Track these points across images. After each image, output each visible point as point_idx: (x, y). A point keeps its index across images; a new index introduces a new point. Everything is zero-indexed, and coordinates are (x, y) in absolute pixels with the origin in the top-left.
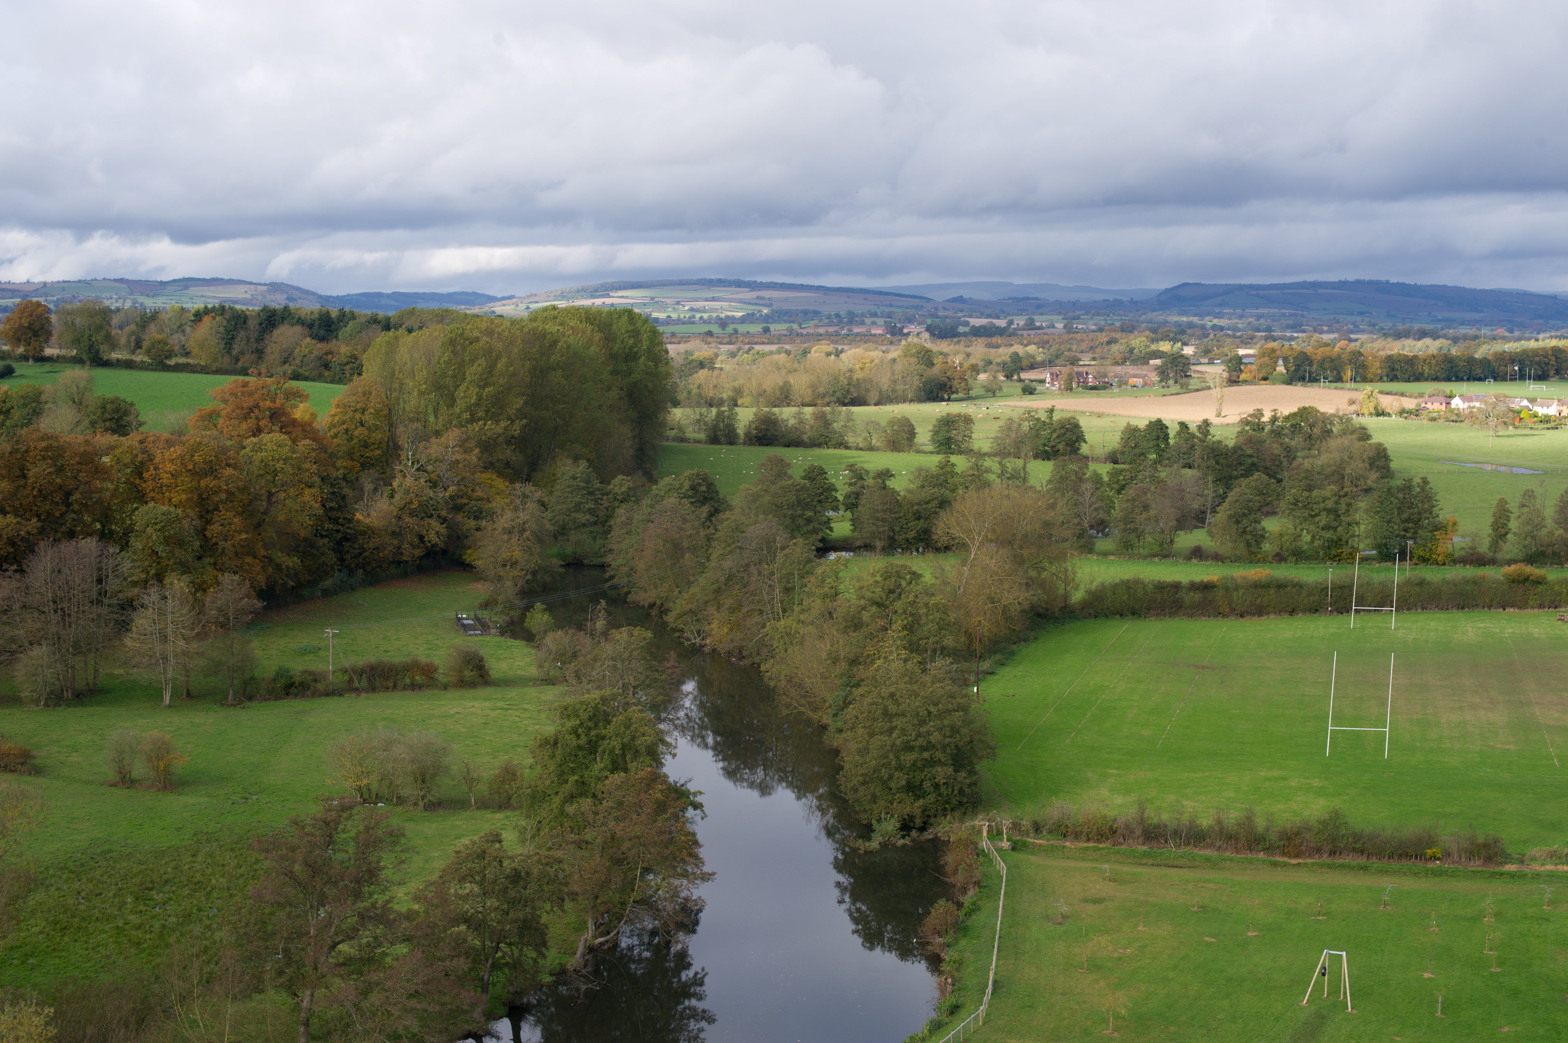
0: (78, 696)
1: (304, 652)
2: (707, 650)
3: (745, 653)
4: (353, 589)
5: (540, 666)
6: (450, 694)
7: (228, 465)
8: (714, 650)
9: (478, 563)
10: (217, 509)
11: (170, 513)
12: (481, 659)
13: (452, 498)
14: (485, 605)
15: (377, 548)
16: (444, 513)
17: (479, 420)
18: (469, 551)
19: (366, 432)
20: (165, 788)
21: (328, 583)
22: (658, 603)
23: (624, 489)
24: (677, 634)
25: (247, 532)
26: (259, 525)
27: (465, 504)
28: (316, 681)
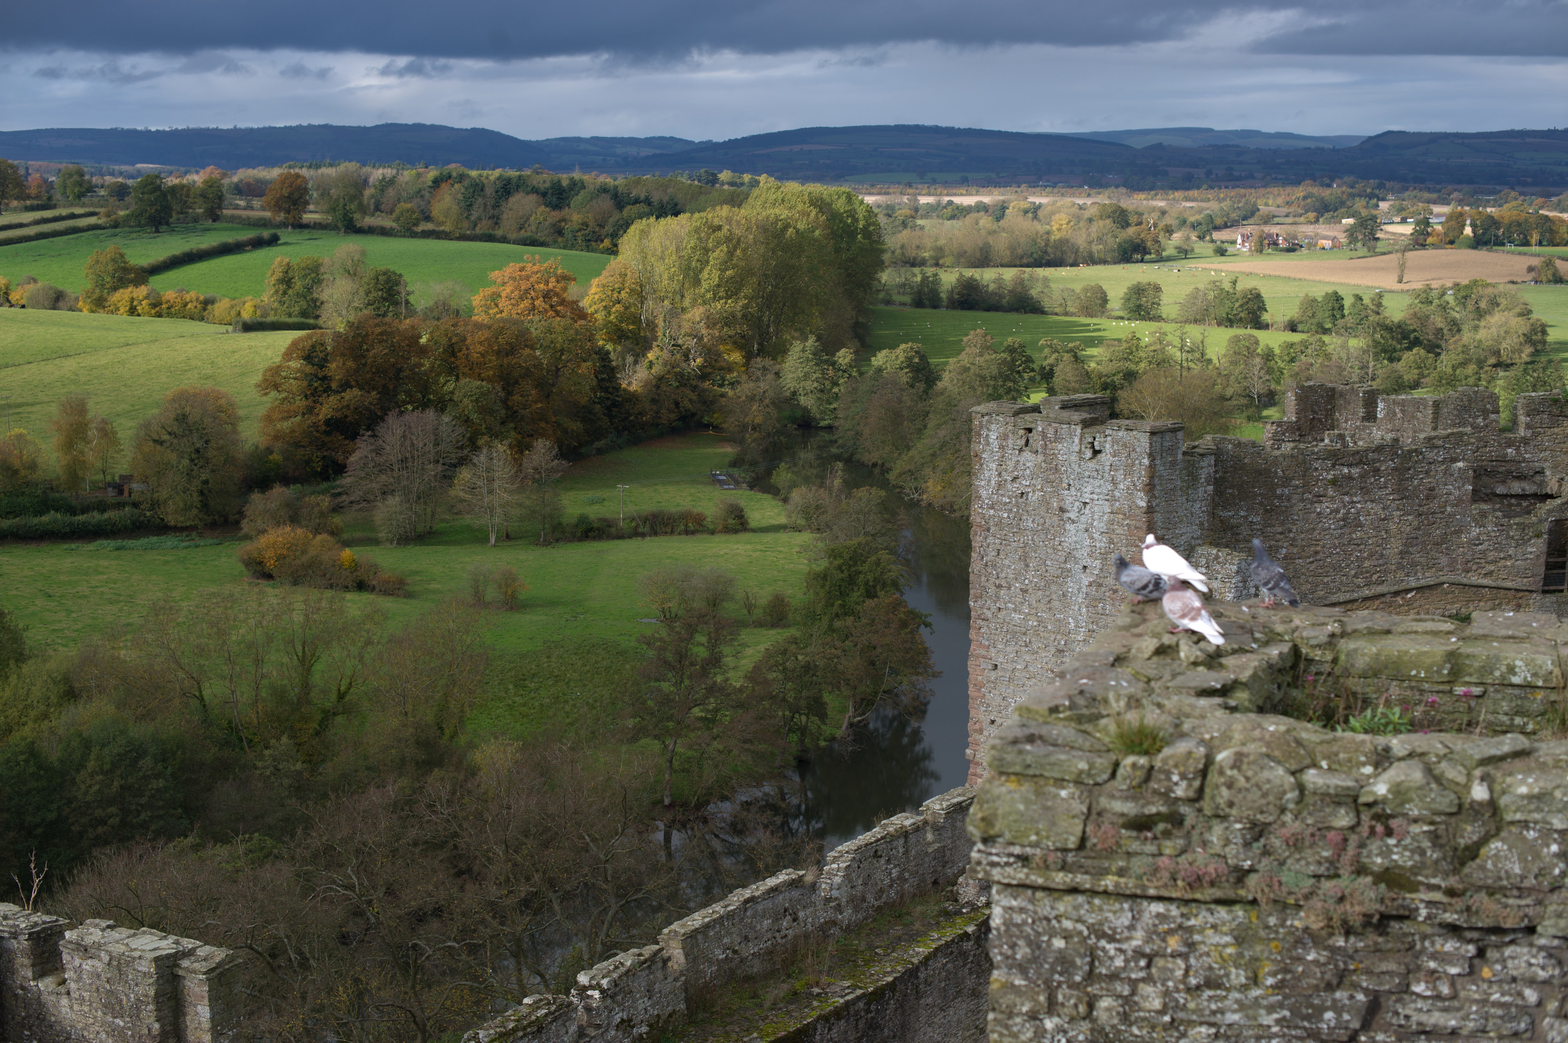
0: (419, 536)
1: (592, 502)
2: (923, 504)
3: (955, 507)
4: (621, 448)
5: (790, 517)
6: (718, 538)
7: (526, 346)
8: (930, 505)
9: (725, 426)
10: (517, 382)
11: (482, 387)
12: (742, 510)
13: (698, 367)
14: (734, 464)
15: (640, 413)
16: (694, 383)
17: (720, 298)
18: (716, 415)
19: (622, 309)
20: (511, 608)
21: (601, 444)
22: (880, 462)
23: (847, 360)
24: (898, 490)
25: (541, 402)
26: (548, 396)
27: (710, 373)
28: (610, 526)
